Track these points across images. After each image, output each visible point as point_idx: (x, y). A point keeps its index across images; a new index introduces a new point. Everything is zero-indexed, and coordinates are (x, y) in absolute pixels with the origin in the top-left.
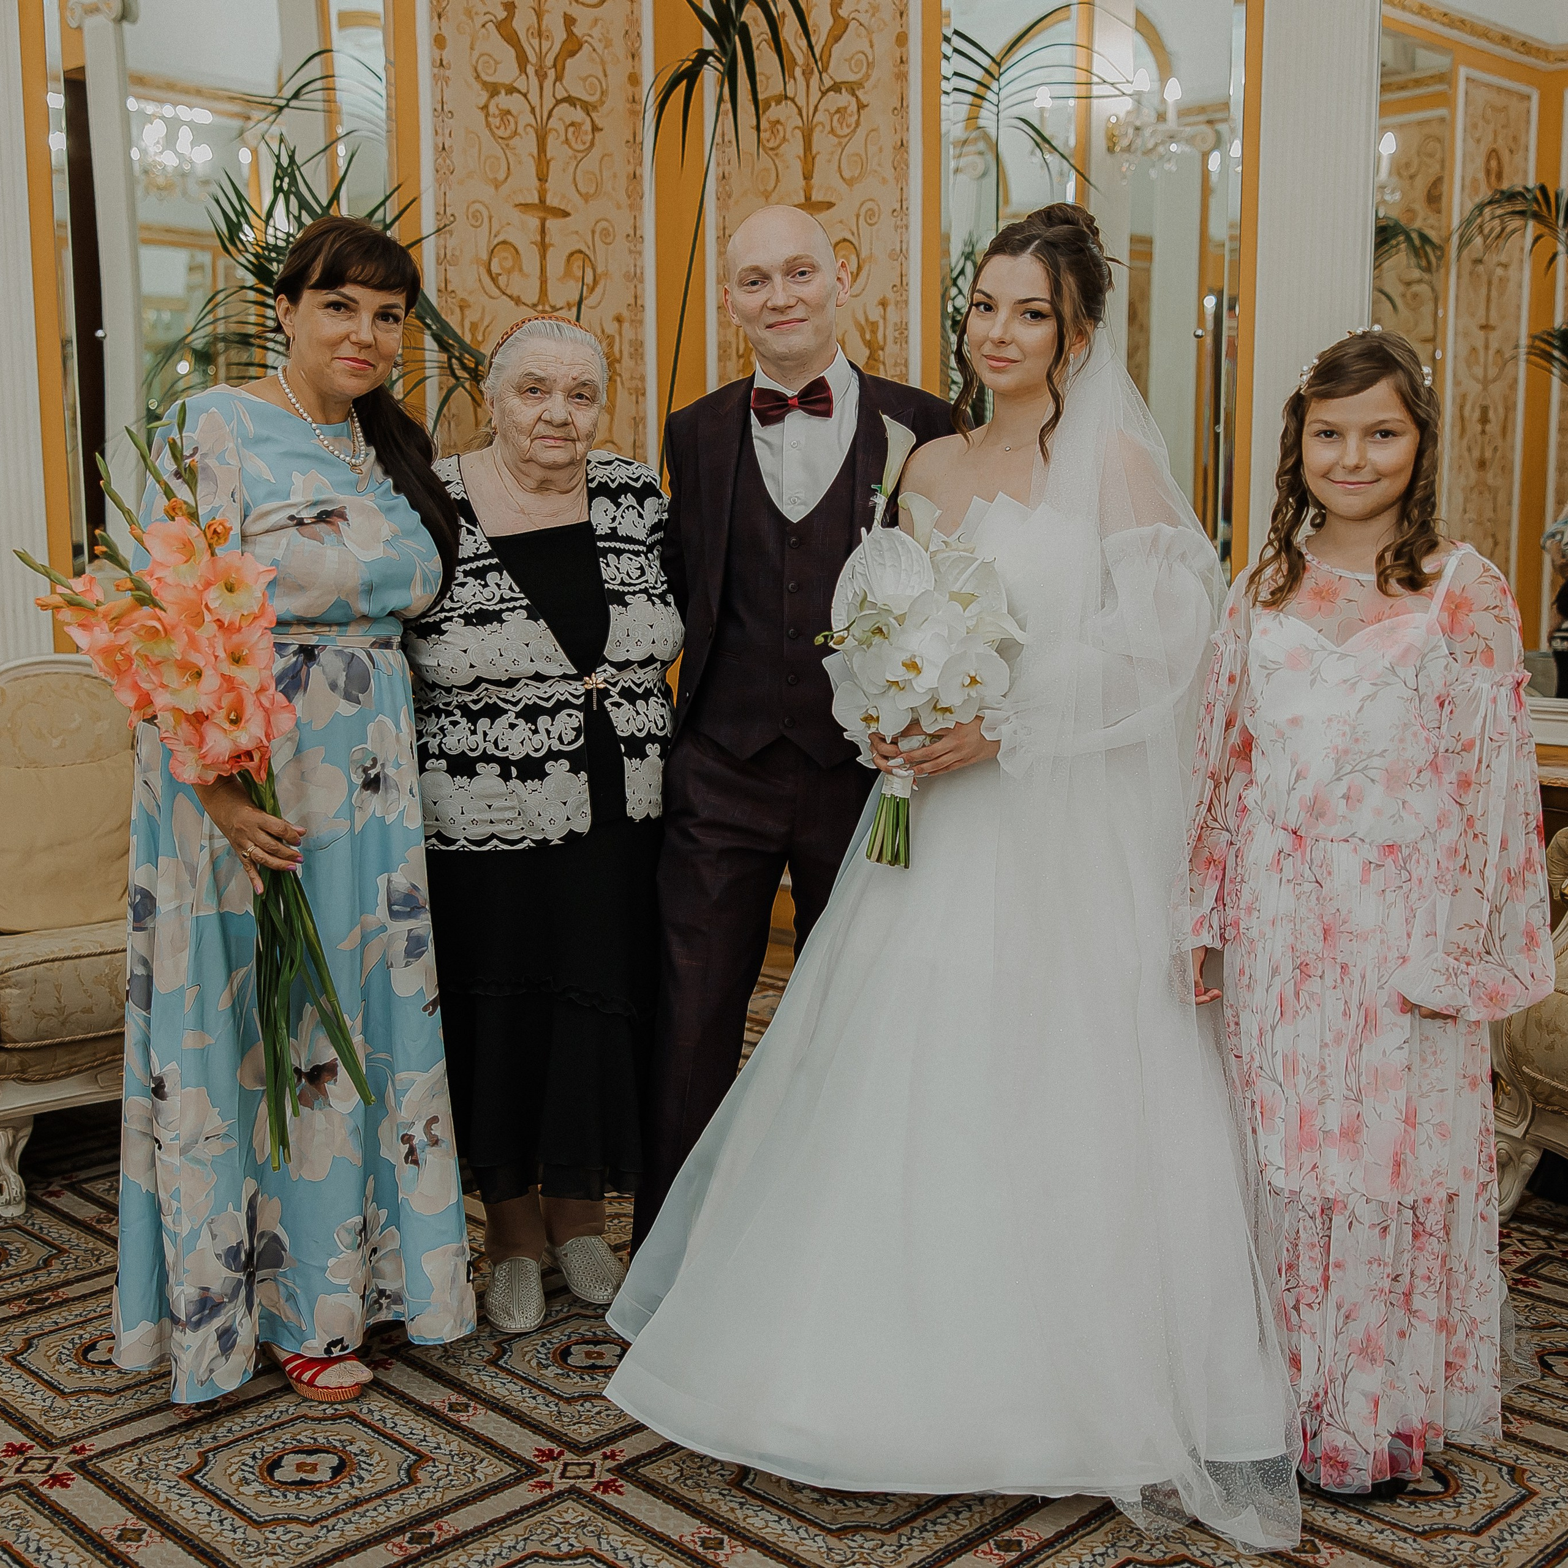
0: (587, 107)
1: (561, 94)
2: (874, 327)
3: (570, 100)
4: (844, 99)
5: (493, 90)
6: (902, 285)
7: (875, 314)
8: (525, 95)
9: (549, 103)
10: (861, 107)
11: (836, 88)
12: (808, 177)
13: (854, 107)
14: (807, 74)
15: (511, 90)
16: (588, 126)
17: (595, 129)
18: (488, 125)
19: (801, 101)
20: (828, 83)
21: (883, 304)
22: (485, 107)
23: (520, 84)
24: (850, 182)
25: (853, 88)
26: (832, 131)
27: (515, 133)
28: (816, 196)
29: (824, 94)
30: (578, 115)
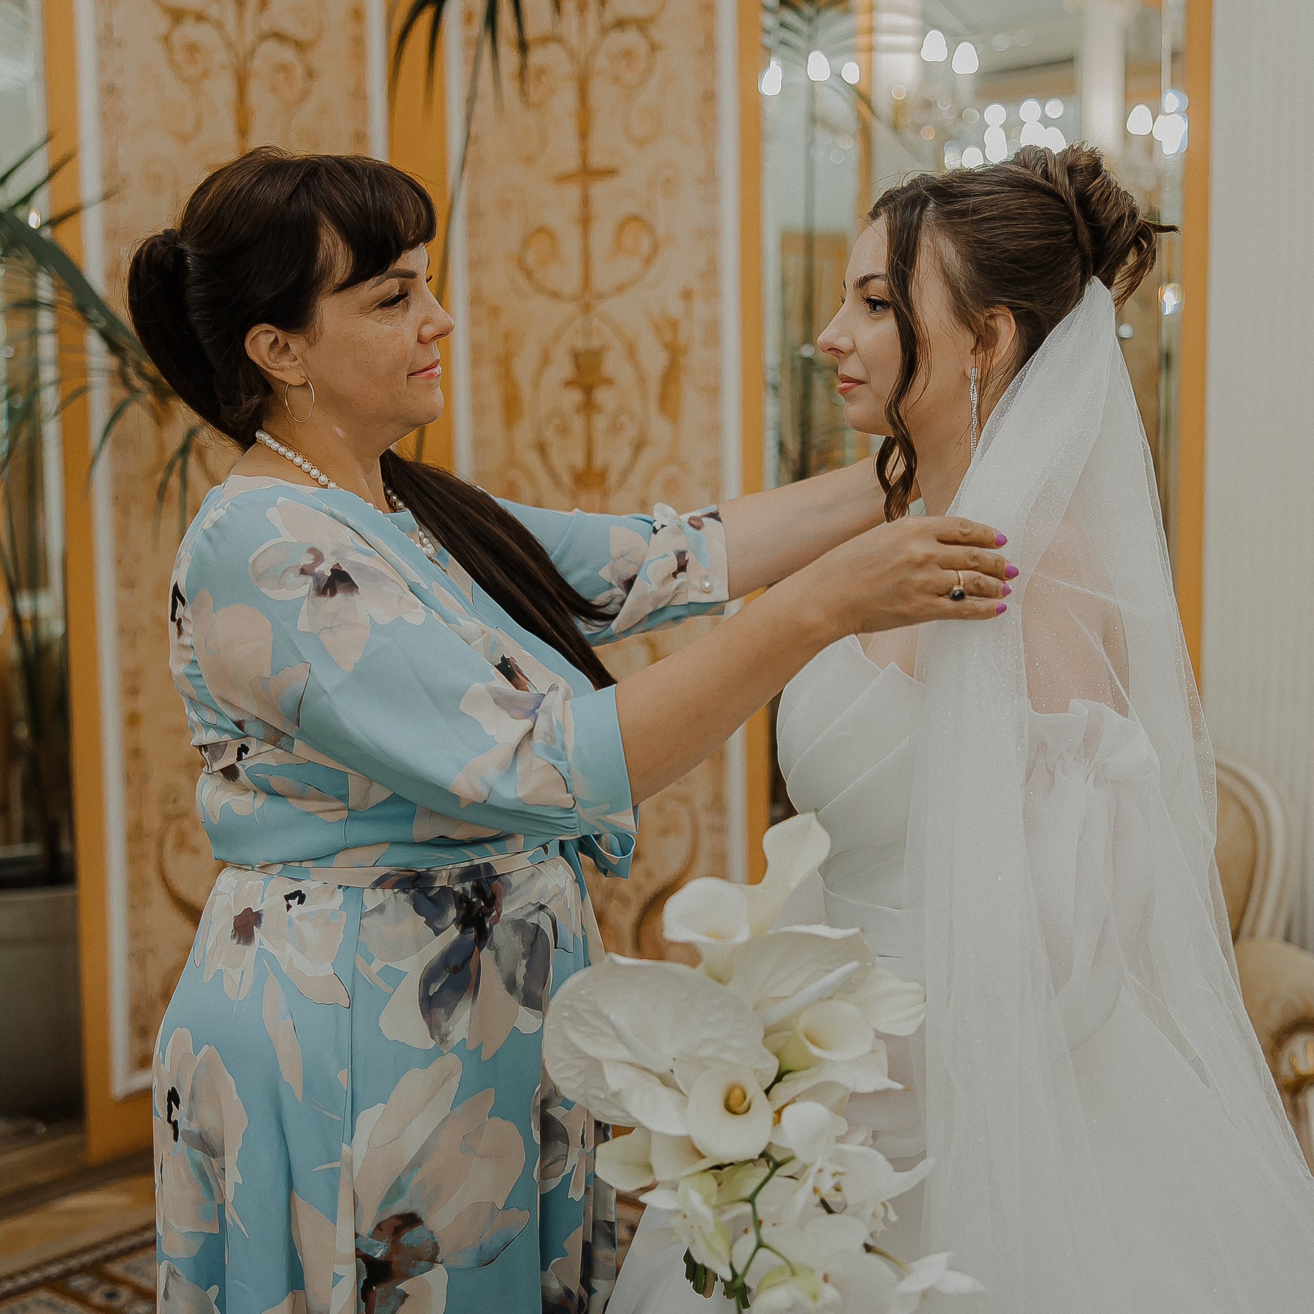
0: (300, 46)
1: (266, 27)
2: (674, 325)
3: (279, 36)
4: (630, 38)
5: (177, 16)
6: (711, 272)
7: (675, 308)
8: (219, 25)
9: (250, 36)
10: (654, 47)
11: (620, 24)
12: (584, 134)
13: (642, 47)
14: (582, 8)
15: (200, 17)
16: (299, 71)
17: (310, 74)
18: (172, 63)
19: (574, 40)
20: (609, 17)
21: (687, 295)
22: (166, 39)
23: (213, 10)
24: (641, 143)
25: (642, 25)
26: (616, 80)
27: (206, 74)
28: (597, 160)
29: (604, 31)
30: (287, 54)
